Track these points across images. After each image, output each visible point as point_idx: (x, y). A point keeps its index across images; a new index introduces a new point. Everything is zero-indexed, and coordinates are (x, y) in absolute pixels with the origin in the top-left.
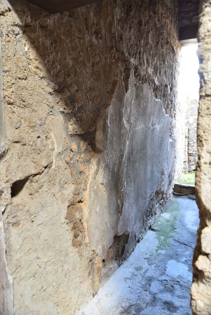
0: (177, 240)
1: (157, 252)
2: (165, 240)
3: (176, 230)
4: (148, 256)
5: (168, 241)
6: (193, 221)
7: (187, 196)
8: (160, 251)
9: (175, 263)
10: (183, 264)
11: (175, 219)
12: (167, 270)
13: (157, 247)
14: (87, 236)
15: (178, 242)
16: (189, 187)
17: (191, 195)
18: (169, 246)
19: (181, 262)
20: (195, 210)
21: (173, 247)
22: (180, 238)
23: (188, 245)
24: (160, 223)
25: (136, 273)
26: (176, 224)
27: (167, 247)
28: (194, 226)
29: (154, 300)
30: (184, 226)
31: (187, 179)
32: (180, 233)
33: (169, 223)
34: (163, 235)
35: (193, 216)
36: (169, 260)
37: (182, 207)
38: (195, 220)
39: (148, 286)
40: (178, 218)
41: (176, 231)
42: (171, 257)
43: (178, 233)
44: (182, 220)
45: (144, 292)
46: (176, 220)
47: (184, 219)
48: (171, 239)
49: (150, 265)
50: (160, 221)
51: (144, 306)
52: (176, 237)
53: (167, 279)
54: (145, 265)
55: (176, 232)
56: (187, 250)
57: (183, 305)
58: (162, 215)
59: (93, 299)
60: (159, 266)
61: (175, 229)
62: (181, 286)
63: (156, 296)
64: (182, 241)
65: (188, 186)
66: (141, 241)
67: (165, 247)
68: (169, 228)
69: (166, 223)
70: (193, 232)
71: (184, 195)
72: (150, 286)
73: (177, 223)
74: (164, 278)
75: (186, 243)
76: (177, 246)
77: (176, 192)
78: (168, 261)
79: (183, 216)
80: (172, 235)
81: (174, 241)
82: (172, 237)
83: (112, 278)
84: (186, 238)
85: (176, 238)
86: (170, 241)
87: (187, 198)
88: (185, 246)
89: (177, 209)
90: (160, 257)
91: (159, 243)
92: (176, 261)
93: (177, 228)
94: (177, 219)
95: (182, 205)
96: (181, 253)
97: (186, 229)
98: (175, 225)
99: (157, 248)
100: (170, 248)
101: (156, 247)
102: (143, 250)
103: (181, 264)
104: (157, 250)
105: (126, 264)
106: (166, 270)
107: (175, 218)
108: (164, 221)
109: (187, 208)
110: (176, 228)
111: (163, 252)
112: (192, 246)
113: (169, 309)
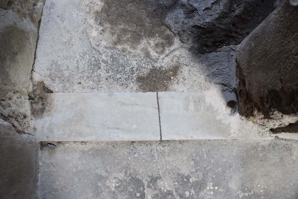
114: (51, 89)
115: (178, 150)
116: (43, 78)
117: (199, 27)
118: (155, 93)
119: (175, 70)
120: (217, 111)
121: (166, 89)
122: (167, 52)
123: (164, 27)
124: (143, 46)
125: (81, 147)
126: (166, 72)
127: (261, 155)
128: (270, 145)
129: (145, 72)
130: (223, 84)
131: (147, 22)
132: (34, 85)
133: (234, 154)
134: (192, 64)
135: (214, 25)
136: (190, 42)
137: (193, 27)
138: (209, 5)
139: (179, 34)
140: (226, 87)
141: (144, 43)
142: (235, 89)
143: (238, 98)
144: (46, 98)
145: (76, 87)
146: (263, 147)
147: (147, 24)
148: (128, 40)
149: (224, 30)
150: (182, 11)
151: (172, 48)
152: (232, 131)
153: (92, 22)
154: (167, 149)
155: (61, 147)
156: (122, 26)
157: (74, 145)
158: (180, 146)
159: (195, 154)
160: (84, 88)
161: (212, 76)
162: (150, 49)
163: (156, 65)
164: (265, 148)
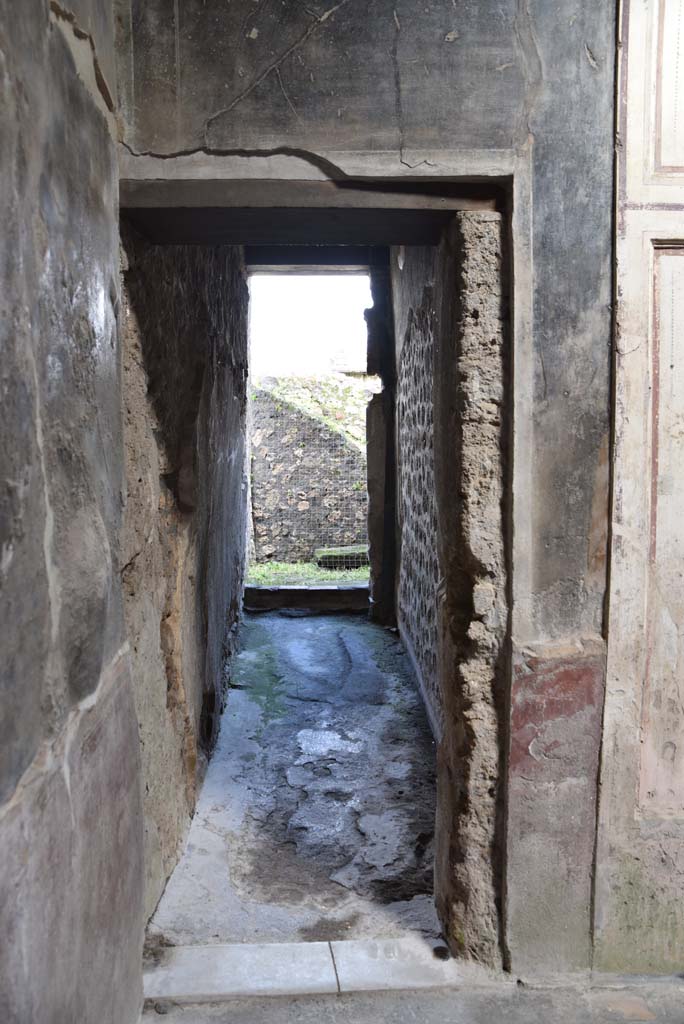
0: (295, 695)
1: (266, 724)
2: (271, 701)
3: (285, 679)
4: (253, 734)
5: (277, 700)
6: (309, 659)
7: (275, 611)
8: (271, 722)
9: (311, 733)
10: (328, 732)
11: (272, 660)
12: (303, 746)
13: (263, 715)
14: (181, 686)
15: (297, 698)
16: (279, 590)
17: (285, 609)
18: (284, 710)
19: (322, 729)
20: (303, 638)
21: (293, 709)
22: (300, 691)
23: (321, 700)
24: (242, 672)
25: (247, 765)
26: (278, 669)
27: (280, 711)
29: (305, 795)
30: (295, 670)
31: (259, 576)
32: (295, 683)
33: (262, 670)
34: (261, 693)
35: (305, 648)
36: (298, 732)
37: (274, 635)
39: (282, 779)
40: (276, 657)
41: (283, 682)
42: (300, 727)
43: (292, 684)
44: (287, 660)
45: (281, 790)
46: (275, 661)
47: (290, 658)
48: (282, 697)
49: (264, 747)
50: (241, 669)
51: (293, 807)
52: (291, 690)
53: (311, 760)
54: (257, 749)
55: (285, 683)
56: (322, 709)
57: (358, 787)
58: (240, 656)
59: (193, 822)
60: (285, 745)
61: (281, 677)
62: (341, 763)
63: (306, 788)
64: (305, 696)
65: (277, 589)
66: (225, 710)
67: (277, 712)
68: (267, 679)
69: (256, 670)
71: (269, 611)
72: (285, 777)
73: (279, 666)
74: (302, 760)
75: (316, 698)
76: (301, 706)
77: (252, 607)
78: (296, 734)
79: (285, 652)
80: (281, 690)
81: (289, 699)
82: (281, 693)
83: (206, 782)
85: (291, 692)
86: (282, 700)
87: (277, 616)
88: (315, 702)
89: (264, 642)
90: (280, 731)
91: (262, 708)
92: (311, 730)
93: (285, 676)
95: (272, 630)
96: (314, 715)
97: (303, 675)
98: (277, 671)
99: (262, 718)
100: (289, 712)
101: (260, 715)
102: (238, 726)
103: (323, 732)
104: (265, 721)
105: (217, 755)
106: (300, 748)
107: (269, 658)
108: (250, 668)
109: (285, 635)
110: (282, 675)
111: (278, 721)
112: (328, 700)
113: (338, 800)
114: (174, 942)
115: (367, 1008)
116: (162, 931)
117: (381, 882)
118: (326, 943)
119: (354, 920)
120: (420, 956)
121: (342, 938)
122: (340, 905)
123: (334, 884)
124: (306, 902)
125: (209, 1010)
126: (341, 922)
127: (505, 1012)
128: (514, 997)
129: (311, 924)
130: (423, 930)
131: (311, 881)
132: (147, 939)
133: (461, 1011)
134: (376, 912)
135: (400, 879)
136: (370, 894)
137: (372, 881)
138: (390, 861)
139: (354, 889)
140: (427, 934)
141: (307, 899)
142: (441, 934)
143: (447, 943)
144: (163, 952)
145: (210, 939)
146: (506, 1001)
147: (311, 884)
148: (286, 898)
149: (414, 884)
150: (356, 869)
151: (347, 901)
152: (447, 976)
153: (237, 882)
154: (350, 1006)
155: (177, 1011)
156: (279, 886)
157: (197, 1007)
158: (369, 1001)
159: (395, 1014)
160: (221, 940)
161: (406, 923)
162: (316, 904)
163: (326, 916)
164: (507, 1001)
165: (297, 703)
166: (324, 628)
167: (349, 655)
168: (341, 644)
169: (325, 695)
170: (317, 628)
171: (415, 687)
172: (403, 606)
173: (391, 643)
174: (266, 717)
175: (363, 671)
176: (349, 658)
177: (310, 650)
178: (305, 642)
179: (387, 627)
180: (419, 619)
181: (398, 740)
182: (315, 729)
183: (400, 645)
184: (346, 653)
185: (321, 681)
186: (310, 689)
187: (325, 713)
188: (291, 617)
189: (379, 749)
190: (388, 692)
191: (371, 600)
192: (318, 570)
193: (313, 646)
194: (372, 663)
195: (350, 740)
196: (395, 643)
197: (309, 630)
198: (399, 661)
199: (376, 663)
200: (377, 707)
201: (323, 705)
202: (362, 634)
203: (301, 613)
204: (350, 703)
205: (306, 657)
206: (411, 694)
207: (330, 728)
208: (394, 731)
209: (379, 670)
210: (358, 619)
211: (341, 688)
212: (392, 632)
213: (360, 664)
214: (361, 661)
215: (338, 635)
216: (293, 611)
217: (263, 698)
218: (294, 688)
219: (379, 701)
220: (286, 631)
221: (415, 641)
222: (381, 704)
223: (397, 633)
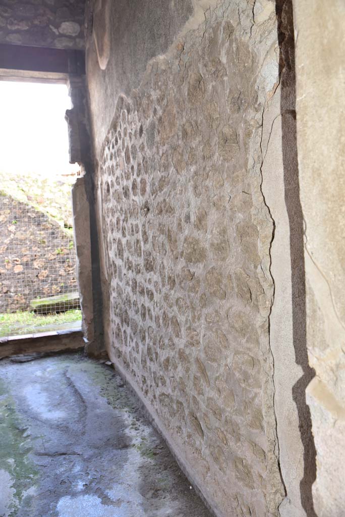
0: (42, 451)
1: (20, 499)
2: (19, 463)
3: (28, 432)
5: (26, 462)
6: (46, 404)
7: (7, 359)
8: (25, 494)
9: (70, 501)
10: (86, 496)
11: (11, 411)
13: (14, 486)
15: (46, 454)
17: (15, 356)
18: (35, 473)
19: (80, 492)
20: (36, 382)
21: (45, 470)
22: (47, 445)
23: (69, 452)
26: (20, 421)
27: (32, 476)
28: (53, 412)
30: (35, 418)
32: (40, 436)
33: (4, 425)
34: (9, 455)
35: (39, 393)
36: (57, 503)
37: (9, 383)
38: (48, 400)
40: (15, 407)
41: (28, 436)
42: (56, 495)
43: (37, 438)
44: (26, 408)
46: (15, 412)
47: (28, 406)
48: (30, 455)
52: (38, 445)
55: (30, 437)
56: (72, 463)
61: (24, 431)
64: (53, 451)
65: (6, 340)
67: (30, 478)
68: (11, 435)
70: (59, 423)
73: (20, 417)
75: (63, 451)
76: (51, 465)
78: (56, 507)
79: (22, 400)
80: (27, 446)
81: (38, 458)
82: (28, 450)
84: (56, 441)
85: (38, 448)
86: (30, 459)
87: (8, 363)
88: (64, 456)
91: (12, 475)
92: (69, 497)
93: (27, 428)
94: (13, 409)
95: (7, 378)
96: (67, 474)
97: (45, 424)
98: (19, 424)
99: (15, 490)
100: (41, 475)
101: (11, 487)
103: (81, 497)
104: (18, 495)
107: (8, 409)
109: (19, 381)
110: (25, 428)
111: (32, 491)
112: (76, 451)
165: (47, 460)
166: (51, 368)
167: (79, 394)
168: (70, 384)
169: (71, 444)
170: (45, 370)
171: (149, 422)
172: (117, 345)
173: (110, 377)
174: (19, 487)
175: (98, 411)
176: (82, 398)
177: (45, 394)
178: (38, 386)
179: (102, 361)
180: (144, 361)
181: (157, 491)
182: (74, 495)
183: (118, 377)
184: (76, 392)
185: (62, 427)
186: (55, 440)
187: (77, 469)
188: (21, 362)
189: (146, 510)
190: (127, 431)
191: (86, 340)
192: (35, 317)
193: (46, 390)
194: (102, 401)
195: (112, 502)
196: (114, 376)
197: (39, 373)
198: (123, 394)
199: (105, 399)
200: (123, 451)
201: (73, 457)
202: (85, 371)
203: (30, 358)
204: (97, 451)
205: (43, 403)
206: (147, 431)
207: (87, 489)
208: (150, 480)
209: (111, 407)
210: (77, 356)
211: (83, 433)
212: (107, 365)
213: (93, 403)
214: (93, 399)
215: (64, 374)
216: (21, 357)
217: (11, 461)
218: (39, 442)
219: (123, 444)
220: (19, 377)
221: (140, 379)
222: (126, 446)
223: (112, 367)
